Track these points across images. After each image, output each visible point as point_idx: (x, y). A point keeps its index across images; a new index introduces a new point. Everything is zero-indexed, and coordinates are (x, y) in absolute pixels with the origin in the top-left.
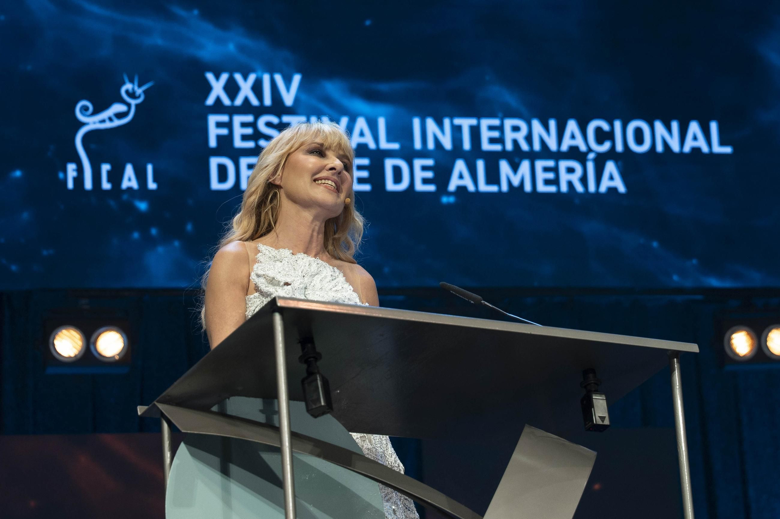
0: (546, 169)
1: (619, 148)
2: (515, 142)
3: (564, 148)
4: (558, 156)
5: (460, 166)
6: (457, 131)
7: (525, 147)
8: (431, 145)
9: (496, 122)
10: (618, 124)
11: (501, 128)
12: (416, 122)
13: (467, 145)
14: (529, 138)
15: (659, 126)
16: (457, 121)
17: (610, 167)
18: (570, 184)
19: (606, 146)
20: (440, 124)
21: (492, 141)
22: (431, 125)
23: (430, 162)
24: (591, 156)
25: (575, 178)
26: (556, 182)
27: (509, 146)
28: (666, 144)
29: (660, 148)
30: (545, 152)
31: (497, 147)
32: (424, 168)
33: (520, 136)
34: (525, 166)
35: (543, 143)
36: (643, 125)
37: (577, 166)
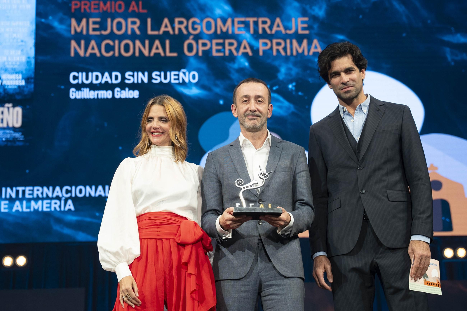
0: (47, 203)
1: (73, 195)
2: (37, 195)
3: (54, 196)
4: (52, 199)
5: (17, 203)
6: (17, 192)
7: (40, 196)
8: (8, 196)
9: (31, 188)
10: (74, 188)
11: (33, 190)
12: (4, 189)
13: (20, 196)
14: (42, 193)
15: (88, 188)
16: (18, 188)
17: (70, 202)
18: (55, 208)
19: (69, 195)
20: (12, 190)
21: (29, 194)
22: (9, 189)
23: (7, 202)
24: (63, 198)
25: (57, 206)
26: (50, 207)
27: (35, 196)
28: (90, 194)
29: (87, 195)
30: (48, 198)
31: (31, 197)
32: (5, 204)
33: (39, 193)
34: (40, 202)
35: (47, 195)
36: (82, 187)
37: (58, 201)
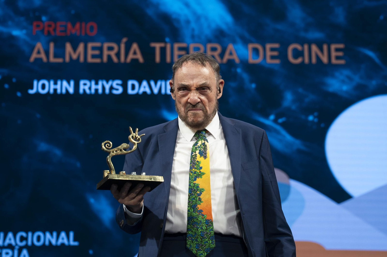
1: (30, 243)
3: (6, 244)
4: (3, 248)
10: (30, 234)
15: (48, 235)
17: (25, 252)
19: (24, 243)
24: (17, 247)
28: (50, 242)
29: (47, 243)
36: (41, 234)
37: (10, 252)
